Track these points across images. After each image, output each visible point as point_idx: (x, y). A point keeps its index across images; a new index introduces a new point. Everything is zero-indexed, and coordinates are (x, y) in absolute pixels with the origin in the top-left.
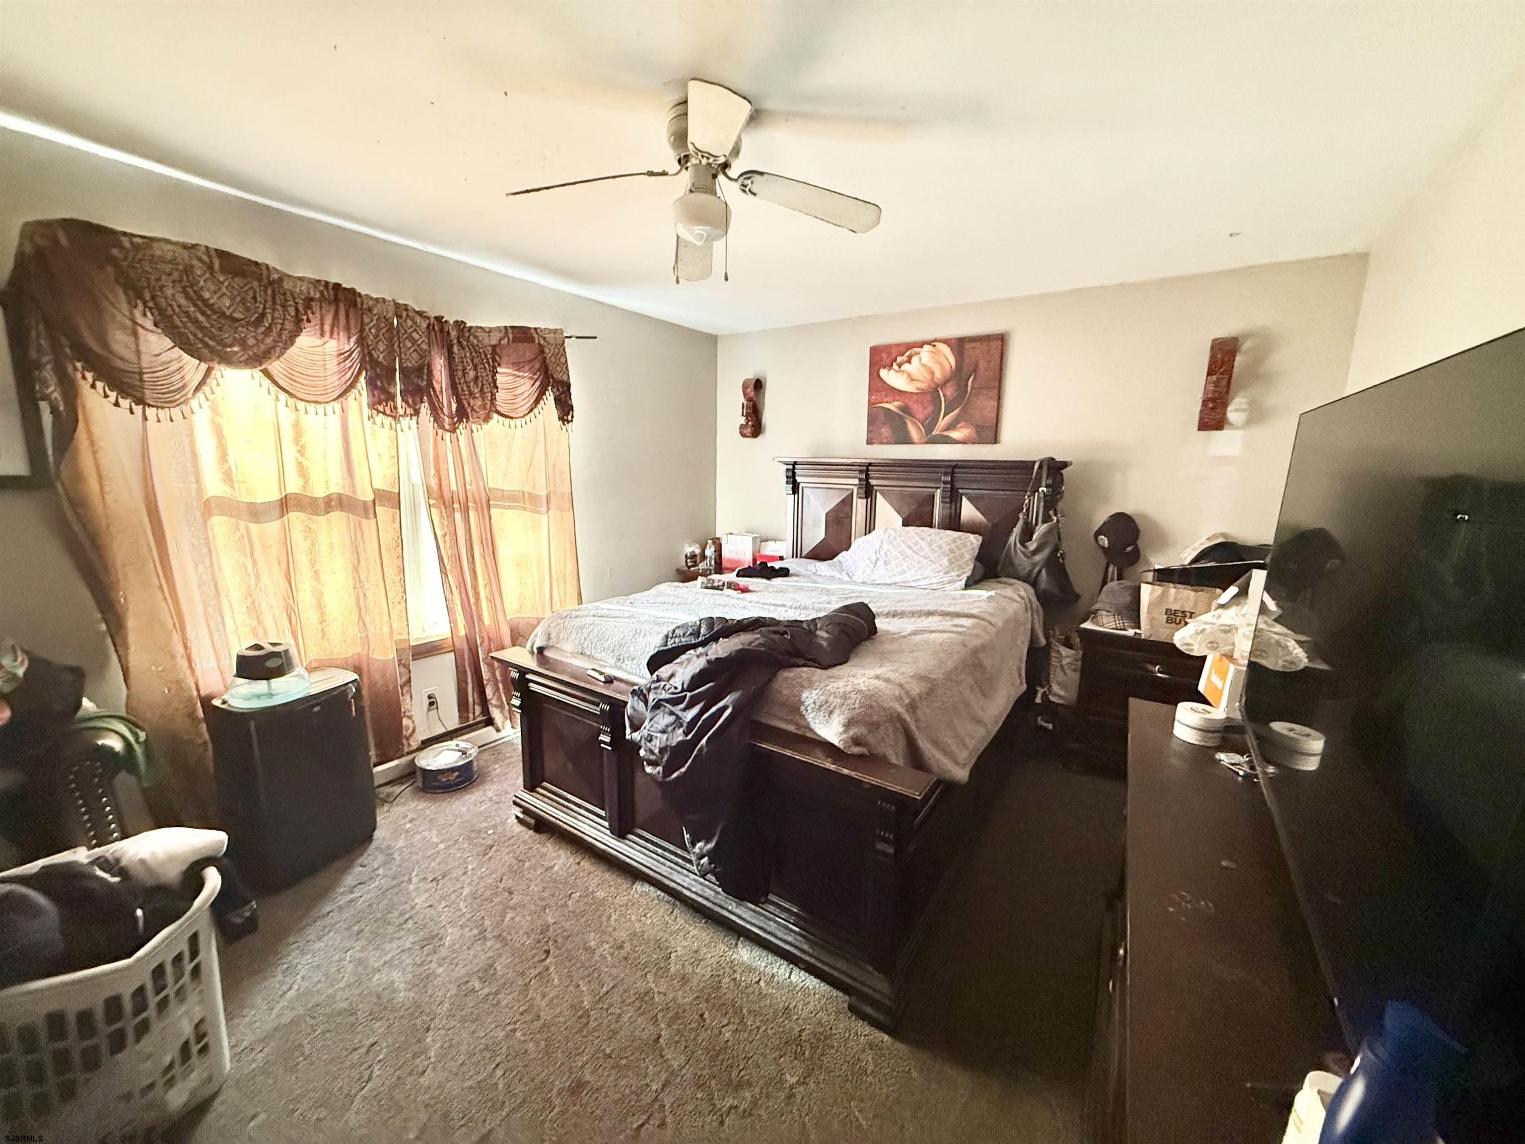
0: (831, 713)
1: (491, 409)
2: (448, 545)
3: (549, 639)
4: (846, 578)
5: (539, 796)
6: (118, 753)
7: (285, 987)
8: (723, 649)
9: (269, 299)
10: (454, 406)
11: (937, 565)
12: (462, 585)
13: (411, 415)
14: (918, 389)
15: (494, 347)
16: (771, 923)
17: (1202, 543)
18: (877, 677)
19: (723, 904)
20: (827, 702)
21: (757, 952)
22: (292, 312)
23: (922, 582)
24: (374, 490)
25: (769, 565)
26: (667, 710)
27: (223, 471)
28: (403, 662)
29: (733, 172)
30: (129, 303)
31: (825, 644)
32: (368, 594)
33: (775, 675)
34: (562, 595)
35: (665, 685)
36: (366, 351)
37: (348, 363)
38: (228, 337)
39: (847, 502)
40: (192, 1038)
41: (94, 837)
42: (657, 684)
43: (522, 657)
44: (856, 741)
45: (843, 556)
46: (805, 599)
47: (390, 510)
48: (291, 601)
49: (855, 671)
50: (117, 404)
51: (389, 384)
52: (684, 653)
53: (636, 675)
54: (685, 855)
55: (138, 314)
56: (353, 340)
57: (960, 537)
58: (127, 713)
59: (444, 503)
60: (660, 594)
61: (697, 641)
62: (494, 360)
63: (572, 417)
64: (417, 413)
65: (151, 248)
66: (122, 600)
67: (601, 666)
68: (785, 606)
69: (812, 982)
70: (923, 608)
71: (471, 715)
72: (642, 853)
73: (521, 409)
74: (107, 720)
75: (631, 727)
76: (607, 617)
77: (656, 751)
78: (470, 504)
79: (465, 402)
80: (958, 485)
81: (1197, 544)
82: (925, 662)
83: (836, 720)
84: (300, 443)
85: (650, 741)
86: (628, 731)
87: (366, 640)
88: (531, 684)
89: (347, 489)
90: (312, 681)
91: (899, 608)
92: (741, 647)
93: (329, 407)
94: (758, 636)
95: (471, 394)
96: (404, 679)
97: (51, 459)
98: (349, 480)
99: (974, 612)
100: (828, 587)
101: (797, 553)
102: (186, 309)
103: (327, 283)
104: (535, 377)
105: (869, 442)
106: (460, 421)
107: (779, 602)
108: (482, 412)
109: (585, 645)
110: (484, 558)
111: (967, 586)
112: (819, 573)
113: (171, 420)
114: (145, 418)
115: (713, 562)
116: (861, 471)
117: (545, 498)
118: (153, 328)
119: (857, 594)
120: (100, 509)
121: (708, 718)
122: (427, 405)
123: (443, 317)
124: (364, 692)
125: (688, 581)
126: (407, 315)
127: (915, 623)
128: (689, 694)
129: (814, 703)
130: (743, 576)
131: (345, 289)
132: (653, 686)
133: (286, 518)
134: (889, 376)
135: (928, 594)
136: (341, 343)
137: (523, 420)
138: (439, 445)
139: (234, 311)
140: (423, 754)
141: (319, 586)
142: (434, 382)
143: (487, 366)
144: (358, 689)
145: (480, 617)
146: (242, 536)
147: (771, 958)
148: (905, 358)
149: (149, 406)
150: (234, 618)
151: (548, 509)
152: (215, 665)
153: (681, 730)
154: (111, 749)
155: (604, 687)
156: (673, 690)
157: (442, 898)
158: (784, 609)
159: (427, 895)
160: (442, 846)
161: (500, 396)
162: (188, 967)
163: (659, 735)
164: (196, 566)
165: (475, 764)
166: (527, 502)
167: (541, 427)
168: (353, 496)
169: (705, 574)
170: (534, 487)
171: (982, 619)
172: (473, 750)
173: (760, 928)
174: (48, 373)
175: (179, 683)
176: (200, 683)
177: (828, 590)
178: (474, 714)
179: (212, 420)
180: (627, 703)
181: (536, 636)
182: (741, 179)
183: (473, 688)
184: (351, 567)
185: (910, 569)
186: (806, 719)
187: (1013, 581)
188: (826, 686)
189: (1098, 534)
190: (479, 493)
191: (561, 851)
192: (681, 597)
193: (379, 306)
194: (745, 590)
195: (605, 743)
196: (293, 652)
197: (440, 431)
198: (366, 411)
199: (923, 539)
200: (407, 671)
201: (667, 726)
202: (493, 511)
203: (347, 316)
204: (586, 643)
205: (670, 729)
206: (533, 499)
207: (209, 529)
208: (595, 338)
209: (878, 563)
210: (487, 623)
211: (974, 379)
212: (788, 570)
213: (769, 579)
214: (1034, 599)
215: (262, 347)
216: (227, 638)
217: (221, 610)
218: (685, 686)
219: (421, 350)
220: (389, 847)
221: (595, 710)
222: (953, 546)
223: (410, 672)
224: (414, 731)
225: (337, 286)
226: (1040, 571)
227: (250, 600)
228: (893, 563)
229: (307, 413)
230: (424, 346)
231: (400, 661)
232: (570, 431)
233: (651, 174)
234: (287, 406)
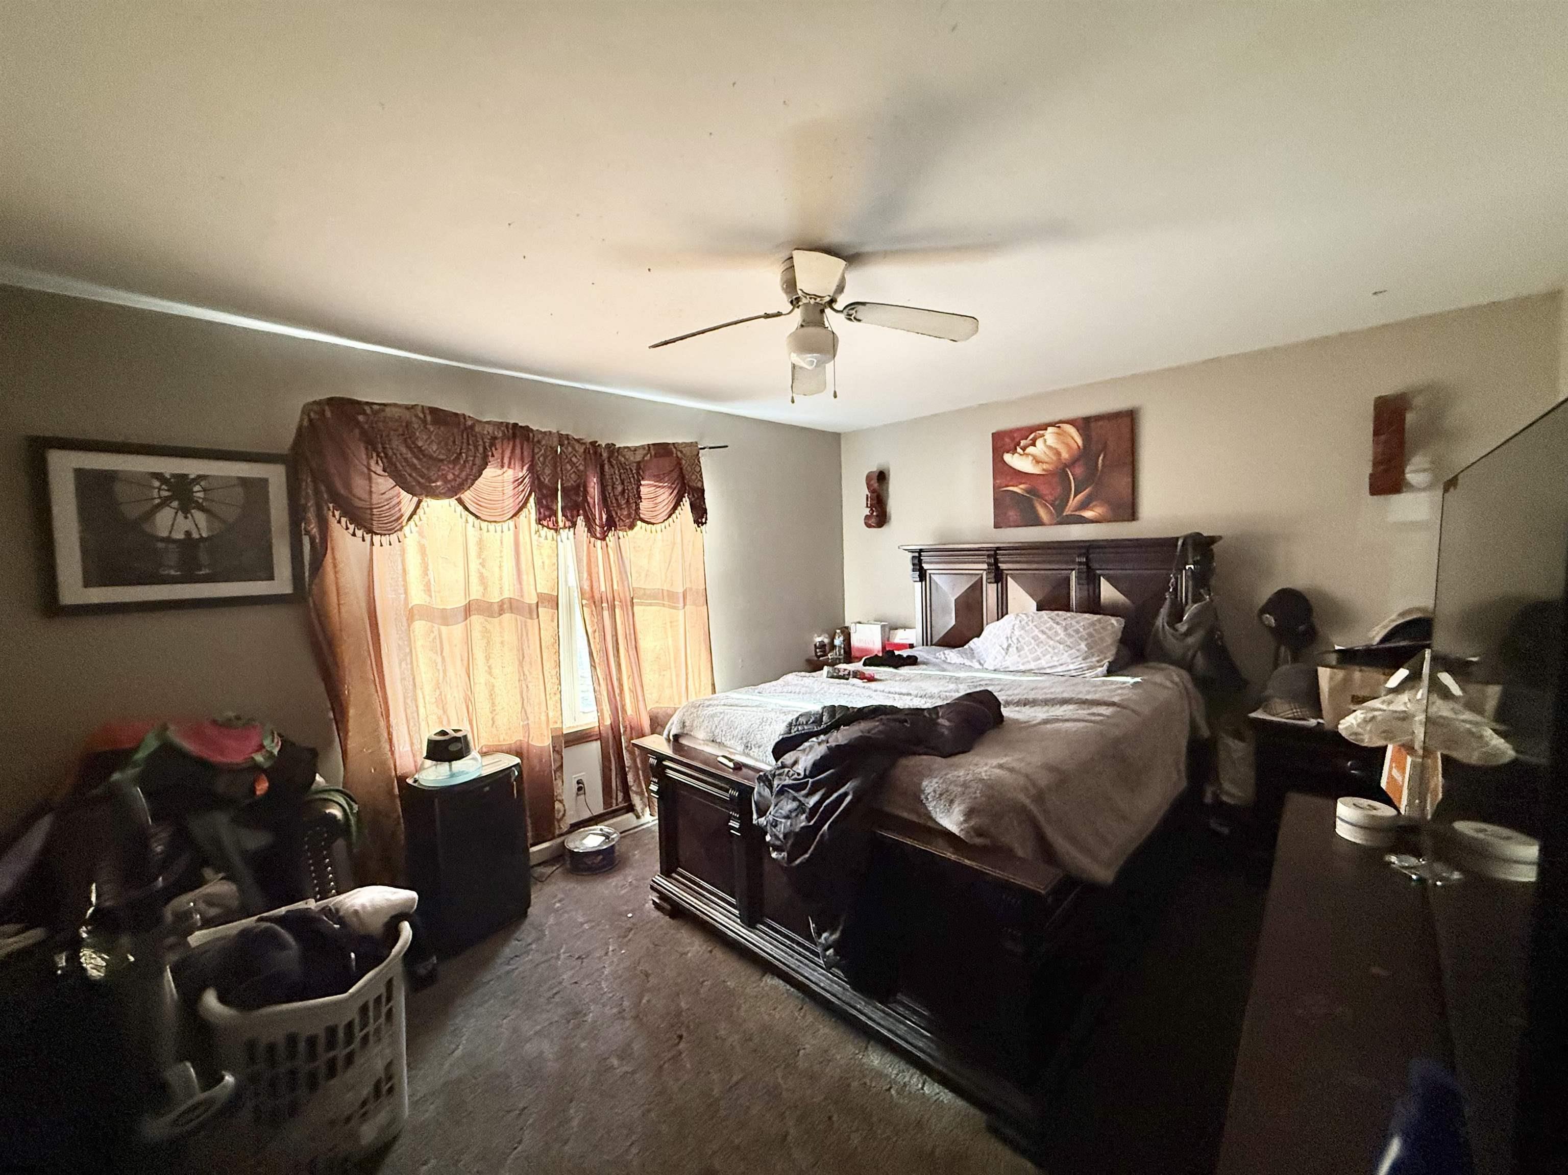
0: (951, 802)
1: (634, 518)
2: (597, 640)
3: (684, 726)
4: (977, 666)
5: (673, 881)
6: (339, 820)
7: (453, 1046)
8: (843, 736)
9: (465, 441)
10: (604, 517)
11: (1074, 651)
12: (608, 677)
13: (569, 528)
14: (1044, 470)
15: (639, 463)
16: (902, 1026)
17: (1391, 620)
18: (1000, 766)
19: (852, 1002)
20: (947, 791)
21: (889, 1058)
22: (481, 449)
23: (1059, 669)
24: (538, 594)
25: (897, 653)
26: (790, 796)
27: (424, 583)
28: (556, 749)
29: (839, 306)
30: (367, 455)
31: (946, 732)
32: (530, 685)
33: (893, 764)
34: (697, 685)
35: (789, 771)
36: (536, 476)
37: (521, 488)
38: (433, 474)
39: (976, 589)
40: (383, 1077)
41: (319, 893)
42: (782, 771)
43: (658, 744)
44: (979, 832)
45: (974, 643)
46: (932, 688)
47: (551, 610)
48: (469, 693)
49: (977, 759)
50: (354, 535)
51: (552, 502)
52: (807, 740)
53: (763, 762)
54: (812, 947)
55: (373, 463)
56: (525, 468)
57: (1099, 621)
58: (343, 787)
59: (594, 602)
60: (787, 684)
61: (819, 729)
62: (638, 473)
63: (706, 519)
64: (574, 525)
65: (383, 411)
66: (346, 692)
67: (731, 753)
68: (910, 694)
69: (946, 1096)
70: (1058, 696)
71: (614, 801)
72: (771, 944)
73: (660, 516)
74: (332, 793)
75: (757, 813)
76: (737, 706)
77: (781, 836)
78: (616, 603)
79: (614, 514)
80: (1095, 565)
81: (1386, 621)
82: (1056, 753)
83: (957, 810)
84: (482, 557)
85: (775, 826)
86: (755, 816)
87: (527, 728)
88: (668, 771)
89: (516, 594)
90: (484, 764)
91: (1031, 696)
92: (860, 734)
93: (505, 525)
94: (877, 723)
95: (619, 505)
96: (558, 764)
97: (307, 579)
98: (519, 586)
99: (1116, 699)
100: (957, 675)
101: (927, 641)
102: (405, 456)
103: (508, 424)
104: (674, 486)
105: (996, 526)
106: (610, 529)
107: (904, 691)
108: (628, 521)
109: (716, 733)
110: (628, 651)
111: (1110, 672)
112: (949, 661)
113: (390, 544)
114: (372, 544)
115: (842, 651)
116: (989, 556)
117: (681, 596)
118: (383, 473)
119: (986, 682)
120: (336, 618)
121: (828, 804)
122: (582, 517)
123: (597, 442)
124: (525, 776)
125: (815, 671)
126: (569, 443)
127: (1048, 711)
128: (811, 780)
129: (935, 791)
130: (870, 665)
131: (521, 427)
132: (777, 772)
133: (468, 620)
134: (1015, 461)
135: (1067, 681)
136: (516, 471)
137: (663, 525)
138: (591, 551)
139: (439, 455)
140: (571, 837)
141: (493, 680)
142: (588, 498)
143: (632, 479)
144: (520, 773)
145: (623, 707)
146: (435, 638)
147: (903, 1065)
148: (1028, 441)
149: (377, 534)
150: (425, 707)
151: (685, 605)
152: (409, 749)
153: (804, 817)
154: (335, 816)
155: (732, 774)
156: (796, 776)
157: (588, 976)
158: (910, 698)
159: (573, 972)
160: (586, 926)
161: (644, 505)
162: (384, 1010)
163: (783, 820)
164: (400, 664)
165: (617, 848)
166: (666, 598)
167: (679, 527)
168: (521, 599)
169: (832, 664)
170: (672, 585)
171: (1124, 708)
172: (615, 836)
173: (889, 1030)
174: (311, 515)
175: (384, 763)
176: (398, 763)
177: (957, 679)
178: (617, 800)
179: (419, 542)
180: (754, 788)
181: (672, 724)
182: (845, 312)
183: (616, 774)
184: (517, 663)
185: (1044, 655)
186: (926, 808)
187: (1164, 665)
188: (946, 774)
189: (1264, 610)
190: (624, 592)
191: (694, 939)
192: (806, 687)
193: (546, 438)
194: (871, 679)
195: (733, 828)
196: (470, 737)
197: (593, 540)
198: (534, 525)
199: (1058, 623)
200: (560, 756)
201: (790, 811)
202: (635, 608)
203: (522, 449)
204: (717, 731)
205: (794, 814)
206: (672, 596)
207: (411, 632)
208: (727, 446)
209: (1010, 649)
210: (629, 712)
211: (1104, 457)
212: (916, 658)
213: (896, 667)
214: (1190, 686)
215: (459, 480)
216: (419, 724)
217: (416, 700)
218: (807, 773)
219: (578, 470)
220: (541, 925)
221: (725, 796)
222: (1091, 630)
223: (562, 757)
224: (564, 815)
225: (515, 425)
226: (1194, 656)
227: (438, 693)
228: (1026, 649)
229: (488, 531)
230: (581, 468)
231: (554, 747)
232: (704, 532)
233: (767, 316)
234: (473, 526)
